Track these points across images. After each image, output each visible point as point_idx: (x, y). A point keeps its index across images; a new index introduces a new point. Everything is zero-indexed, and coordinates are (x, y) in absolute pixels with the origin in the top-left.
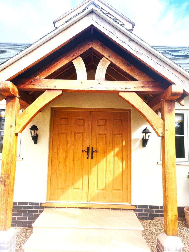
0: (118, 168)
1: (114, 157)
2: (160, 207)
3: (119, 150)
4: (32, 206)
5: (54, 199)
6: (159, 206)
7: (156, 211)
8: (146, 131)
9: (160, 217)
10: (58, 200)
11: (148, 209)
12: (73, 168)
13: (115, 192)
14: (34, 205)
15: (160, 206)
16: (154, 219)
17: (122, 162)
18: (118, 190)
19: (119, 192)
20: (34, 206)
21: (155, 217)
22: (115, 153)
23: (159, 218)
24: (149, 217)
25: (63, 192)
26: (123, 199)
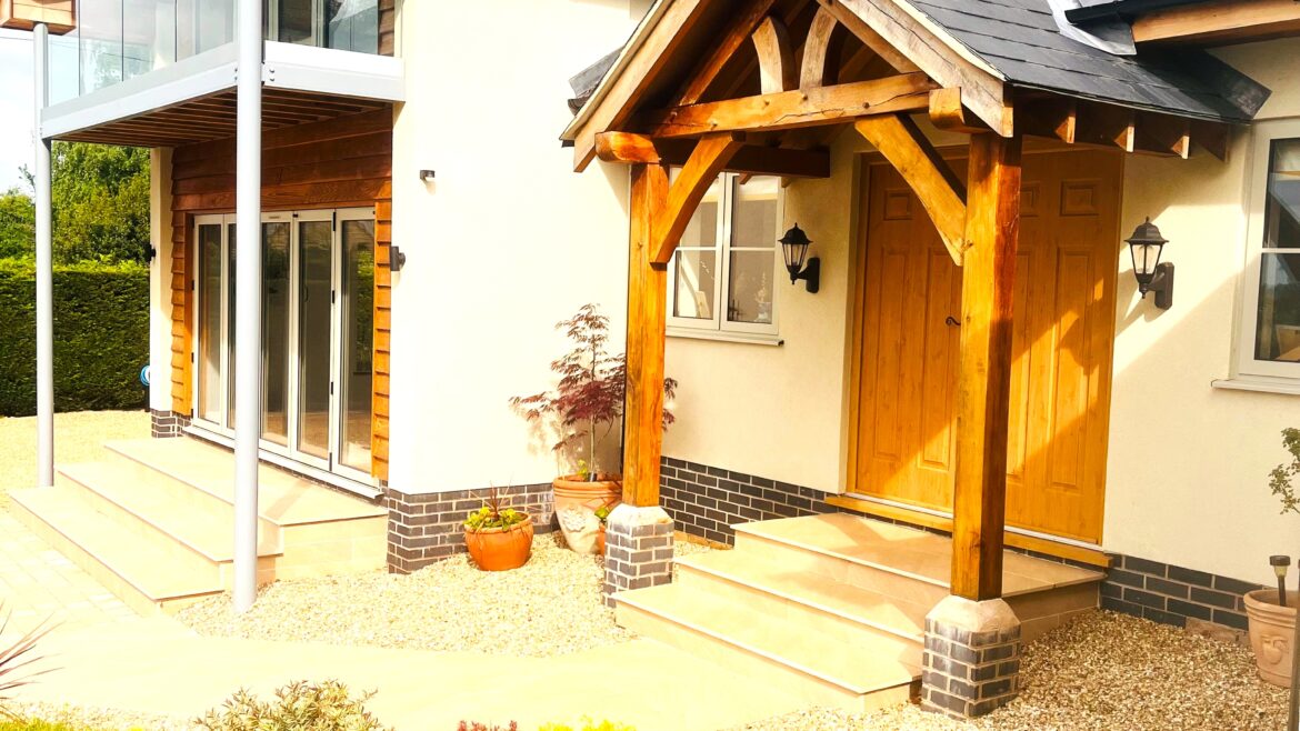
0: (1072, 395)
1: (1057, 349)
2: (1214, 578)
3: (1077, 321)
4: (806, 498)
5: (868, 491)
6: (1210, 576)
7: (1196, 594)
8: (1148, 234)
9: (1212, 622)
10: (878, 492)
11: (1166, 579)
12: (922, 386)
13: (1054, 491)
14: (811, 496)
15: (1217, 577)
16: (1187, 624)
17: (1088, 373)
18: (1068, 487)
19: (1068, 493)
20: (813, 500)
21: (1192, 618)
22: (1063, 333)
23: (1206, 625)
24: (1166, 610)
25: (893, 469)
26: (1082, 525)
